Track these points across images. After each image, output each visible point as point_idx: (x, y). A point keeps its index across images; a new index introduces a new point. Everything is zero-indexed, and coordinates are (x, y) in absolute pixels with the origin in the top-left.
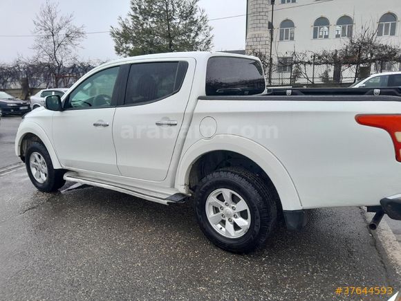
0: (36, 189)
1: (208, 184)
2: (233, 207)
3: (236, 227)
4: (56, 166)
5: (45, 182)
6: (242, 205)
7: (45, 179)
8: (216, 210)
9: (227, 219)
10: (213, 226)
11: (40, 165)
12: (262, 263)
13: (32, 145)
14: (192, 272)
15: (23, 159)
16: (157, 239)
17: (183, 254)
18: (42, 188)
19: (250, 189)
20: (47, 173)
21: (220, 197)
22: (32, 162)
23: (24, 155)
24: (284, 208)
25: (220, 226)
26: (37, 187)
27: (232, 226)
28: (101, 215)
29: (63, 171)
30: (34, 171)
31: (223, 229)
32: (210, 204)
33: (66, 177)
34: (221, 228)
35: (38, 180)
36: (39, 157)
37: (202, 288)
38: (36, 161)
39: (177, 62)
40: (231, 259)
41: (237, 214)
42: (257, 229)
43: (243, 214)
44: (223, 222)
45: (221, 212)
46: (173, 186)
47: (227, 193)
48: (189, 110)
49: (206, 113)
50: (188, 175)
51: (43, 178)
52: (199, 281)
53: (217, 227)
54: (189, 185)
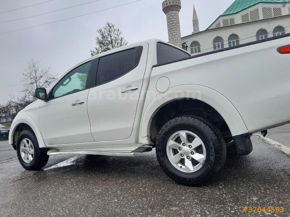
0: (24, 170)
2: (189, 145)
3: (195, 163)
4: (41, 145)
5: (31, 162)
6: (198, 141)
7: (31, 158)
8: (175, 152)
9: (185, 157)
10: (175, 166)
11: (28, 148)
12: (220, 190)
13: (24, 131)
15: (14, 147)
17: (152, 191)
18: (28, 168)
19: (203, 126)
20: (33, 154)
21: (178, 140)
22: (22, 147)
23: (16, 144)
25: (180, 165)
26: (23, 165)
27: (190, 162)
28: (78, 177)
29: (47, 149)
30: (23, 155)
31: (183, 167)
32: (169, 148)
33: (49, 153)
34: (181, 167)
35: (26, 161)
36: (28, 142)
38: (25, 146)
39: (134, 48)
41: (193, 151)
42: (212, 158)
43: (199, 150)
44: (182, 162)
45: (180, 152)
46: (137, 142)
47: (183, 134)
48: (147, 76)
49: (158, 76)
50: (149, 130)
51: (29, 158)
53: (178, 166)
54: (151, 137)
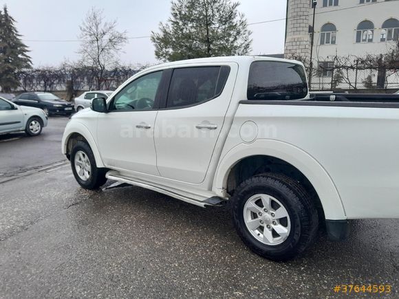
0: (79, 186)
1: (246, 189)
2: (272, 214)
3: (275, 234)
4: (99, 165)
5: (88, 180)
6: (282, 212)
7: (88, 176)
8: (254, 216)
9: (265, 225)
10: (251, 232)
11: (84, 163)
12: (301, 273)
13: (77, 144)
14: (228, 276)
15: (68, 157)
16: (193, 241)
18: (85, 186)
19: (290, 196)
20: (90, 171)
21: (259, 203)
22: (77, 160)
23: (70, 153)
24: (327, 217)
25: (257, 232)
26: (80, 183)
27: (270, 232)
28: (139, 214)
29: (105, 170)
30: (78, 169)
31: (261, 235)
32: (248, 209)
33: (108, 176)
34: (259, 234)
35: (81, 177)
36: (84, 155)
37: (238, 293)
38: (80, 159)
39: (220, 66)
40: (268, 265)
41: (276, 221)
42: (296, 238)
43: (283, 222)
44: (261, 229)
45: (260, 218)
46: (210, 189)
47: (266, 199)
48: (229, 114)
49: (244, 118)
50: (226, 182)
51: (86, 176)
52: (235, 286)
53: (255, 233)
54: (227, 189)
